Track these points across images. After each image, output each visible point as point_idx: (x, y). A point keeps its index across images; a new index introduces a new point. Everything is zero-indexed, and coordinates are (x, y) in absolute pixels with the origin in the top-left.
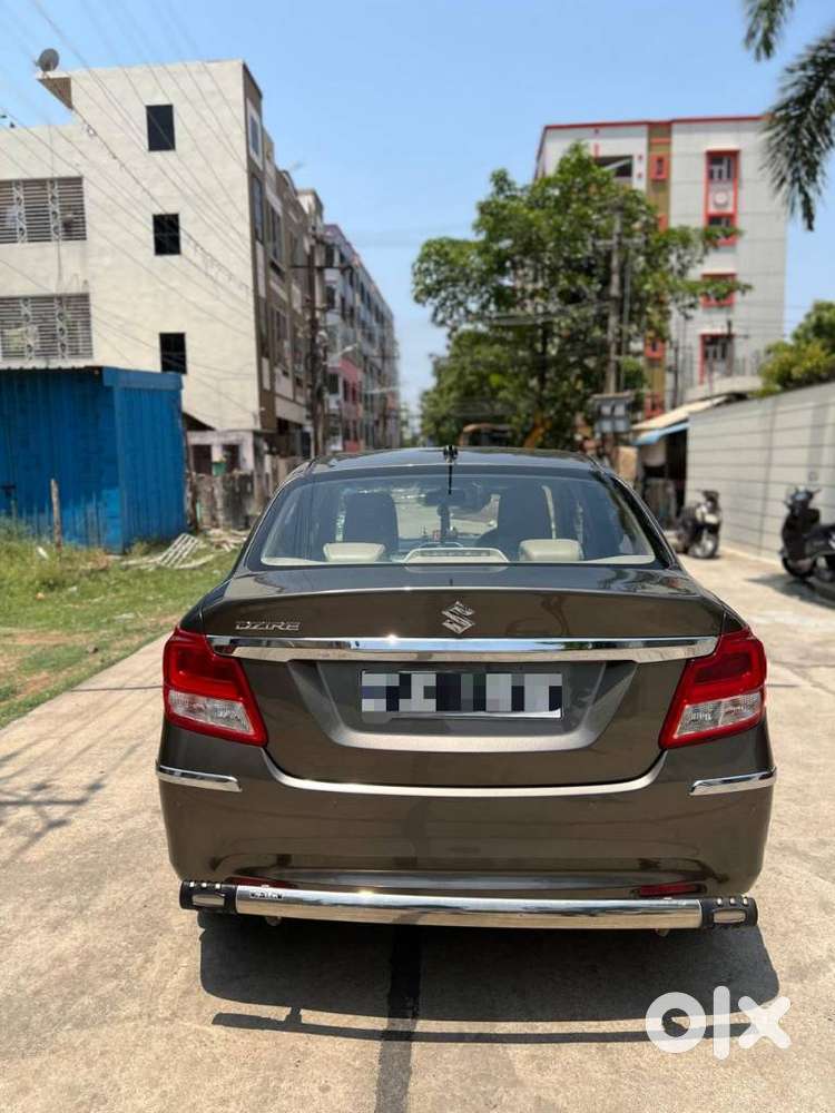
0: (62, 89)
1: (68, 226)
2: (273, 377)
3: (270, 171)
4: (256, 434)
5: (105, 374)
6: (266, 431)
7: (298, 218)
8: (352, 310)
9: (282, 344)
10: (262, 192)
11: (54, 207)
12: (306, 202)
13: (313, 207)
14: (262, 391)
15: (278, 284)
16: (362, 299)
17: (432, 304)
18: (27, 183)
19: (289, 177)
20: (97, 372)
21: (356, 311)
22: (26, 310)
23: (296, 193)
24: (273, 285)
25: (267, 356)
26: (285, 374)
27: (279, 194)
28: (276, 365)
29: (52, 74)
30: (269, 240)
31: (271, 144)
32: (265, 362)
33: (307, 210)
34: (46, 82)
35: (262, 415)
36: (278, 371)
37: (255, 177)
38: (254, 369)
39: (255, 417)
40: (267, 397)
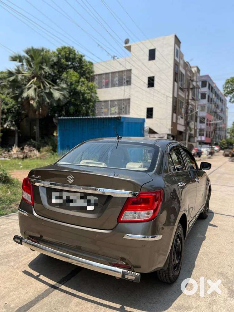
0: (129, 48)
1: (127, 82)
2: (177, 119)
3: (182, 62)
4: (168, 135)
5: (121, 118)
6: (173, 134)
7: (190, 74)
8: (211, 99)
9: (182, 110)
10: (178, 68)
11: (125, 77)
12: (194, 70)
13: (196, 71)
14: (172, 122)
15: (181, 93)
16: (216, 96)
17: (230, 96)
18: (119, 72)
19: (189, 63)
20: (119, 118)
21: (213, 99)
22: (116, 103)
23: (191, 67)
24: (180, 93)
25: (175, 113)
26: (182, 118)
27: (184, 68)
28: (178, 115)
29: (128, 45)
30: (180, 81)
31: (183, 55)
32: (175, 115)
33: (194, 72)
34: (125, 47)
35: (172, 129)
36: (179, 117)
37: (176, 65)
38: (170, 116)
39: (169, 130)
40: (174, 124)
